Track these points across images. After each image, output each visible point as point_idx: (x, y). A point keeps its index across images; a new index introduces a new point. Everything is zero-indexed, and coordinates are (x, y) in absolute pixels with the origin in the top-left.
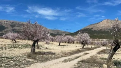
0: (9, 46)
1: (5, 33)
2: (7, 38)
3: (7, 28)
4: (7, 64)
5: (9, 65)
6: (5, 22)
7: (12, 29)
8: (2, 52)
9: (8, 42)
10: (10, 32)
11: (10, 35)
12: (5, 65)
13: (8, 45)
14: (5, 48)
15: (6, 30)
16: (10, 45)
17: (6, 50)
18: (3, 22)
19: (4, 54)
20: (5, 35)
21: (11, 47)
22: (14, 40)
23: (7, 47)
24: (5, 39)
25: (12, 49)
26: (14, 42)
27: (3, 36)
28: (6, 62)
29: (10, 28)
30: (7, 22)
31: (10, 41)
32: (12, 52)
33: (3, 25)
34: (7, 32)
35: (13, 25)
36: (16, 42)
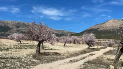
0: (14, 47)
1: (10, 34)
2: (12, 39)
3: (12, 28)
4: (12, 65)
5: (14, 66)
6: (11, 23)
7: (17, 29)
8: (7, 52)
9: (13, 42)
10: (15, 33)
11: (15, 35)
12: (11, 66)
13: (14, 45)
14: (11, 49)
15: (11, 31)
16: (15, 45)
17: (11, 50)
18: (9, 23)
19: (9, 55)
20: (10, 36)
21: (16, 48)
22: (19, 40)
23: (12, 48)
24: (11, 39)
25: (17, 49)
26: (20, 42)
27: (9, 37)
28: (11, 63)
29: (15, 29)
30: (12, 23)
31: (15, 41)
32: (17, 52)
33: (8, 26)
34: (12, 33)
35: (18, 26)
36: (21, 43)
